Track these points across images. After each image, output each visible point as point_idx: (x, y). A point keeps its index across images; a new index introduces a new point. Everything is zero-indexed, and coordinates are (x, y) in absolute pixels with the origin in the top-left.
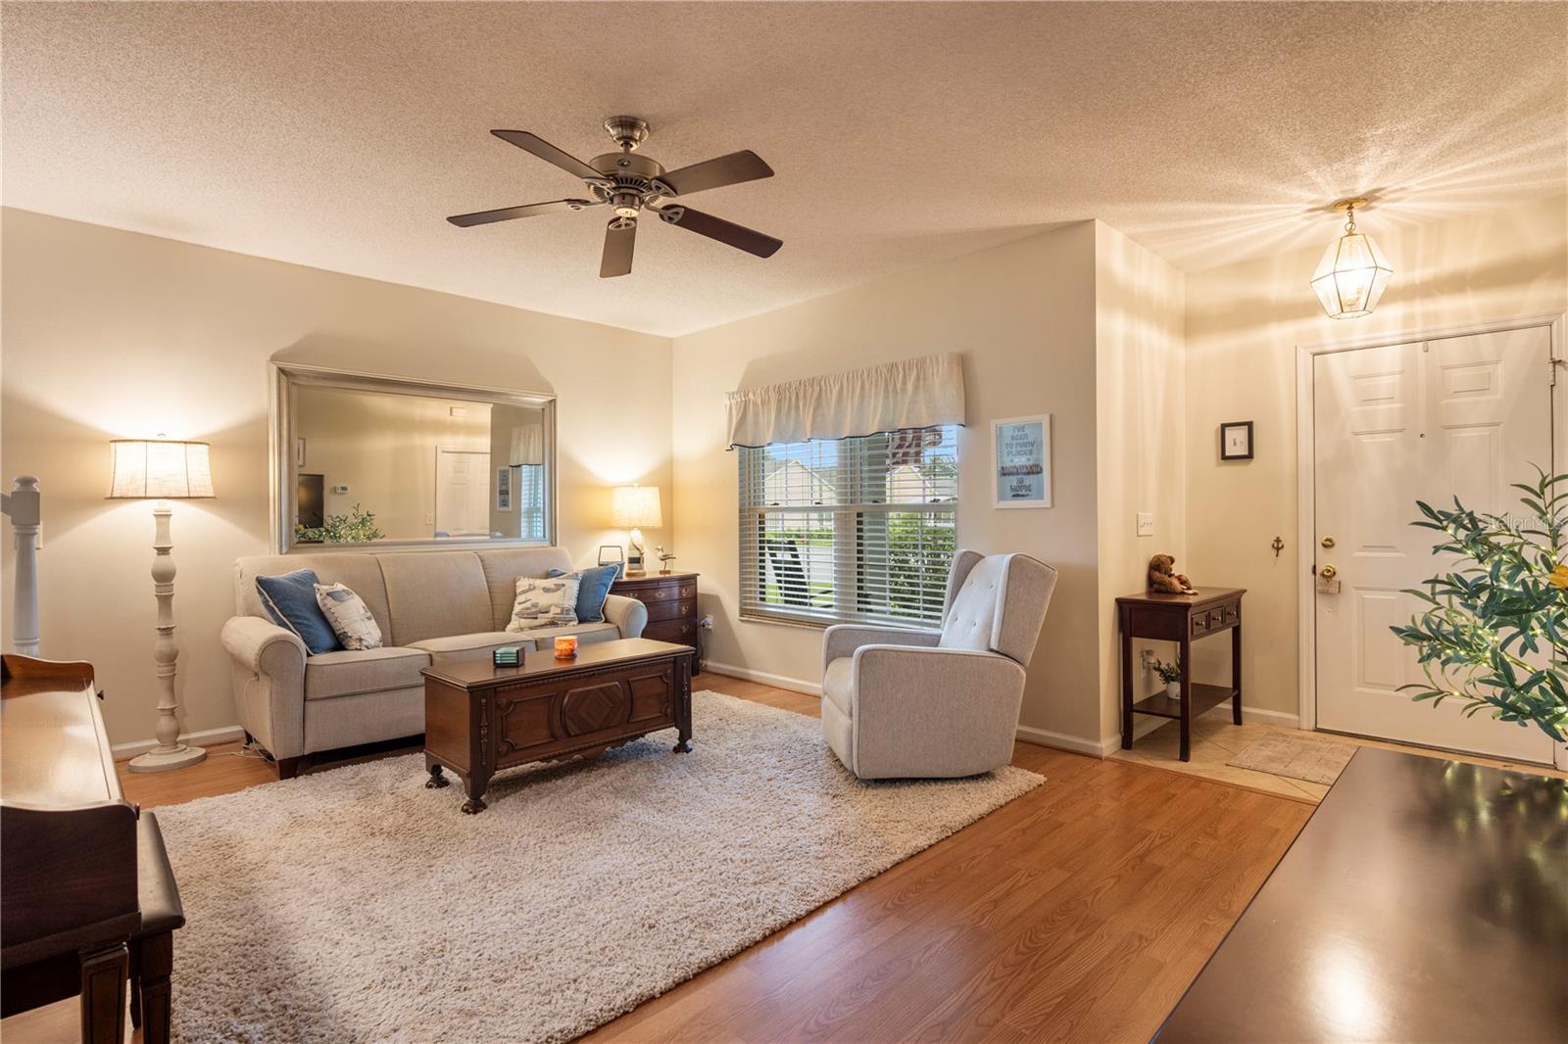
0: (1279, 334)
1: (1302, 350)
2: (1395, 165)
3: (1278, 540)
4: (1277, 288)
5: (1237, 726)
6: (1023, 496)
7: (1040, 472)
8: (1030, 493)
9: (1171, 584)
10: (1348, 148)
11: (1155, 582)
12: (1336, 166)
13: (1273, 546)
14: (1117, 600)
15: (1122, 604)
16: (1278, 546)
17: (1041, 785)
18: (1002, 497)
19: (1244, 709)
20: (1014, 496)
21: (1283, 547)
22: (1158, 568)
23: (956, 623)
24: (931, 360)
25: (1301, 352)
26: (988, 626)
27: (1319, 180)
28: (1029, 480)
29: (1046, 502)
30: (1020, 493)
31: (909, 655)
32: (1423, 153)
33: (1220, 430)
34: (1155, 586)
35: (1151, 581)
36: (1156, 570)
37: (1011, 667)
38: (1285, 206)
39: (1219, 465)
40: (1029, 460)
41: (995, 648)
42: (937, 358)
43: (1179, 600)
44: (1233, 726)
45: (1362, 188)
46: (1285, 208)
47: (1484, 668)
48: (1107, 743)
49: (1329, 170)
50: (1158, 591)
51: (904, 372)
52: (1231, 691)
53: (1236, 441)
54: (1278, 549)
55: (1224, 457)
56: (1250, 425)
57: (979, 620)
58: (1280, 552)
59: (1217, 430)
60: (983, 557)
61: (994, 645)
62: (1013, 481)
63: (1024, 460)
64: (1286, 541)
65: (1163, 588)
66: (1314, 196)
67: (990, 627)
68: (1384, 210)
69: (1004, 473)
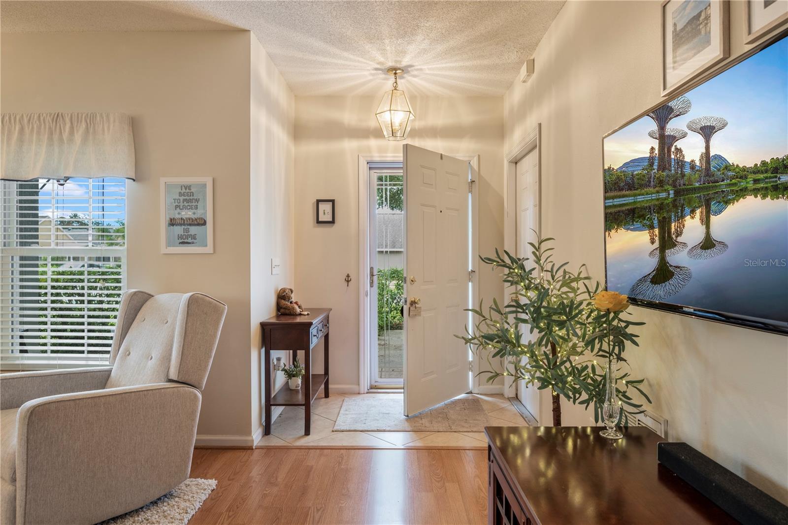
0: (349, 145)
1: (362, 158)
2: (425, 51)
3: (348, 276)
4: (348, 117)
5: (327, 399)
6: (190, 243)
7: (204, 223)
8: (195, 241)
9: (293, 308)
10: (409, 30)
11: (281, 308)
12: (400, 41)
13: (345, 280)
14: (261, 323)
15: (263, 325)
16: (348, 280)
17: (214, 489)
18: (169, 244)
19: (330, 386)
20: (180, 243)
21: (351, 280)
22: (282, 297)
23: (128, 357)
24: (101, 115)
25: (361, 159)
26: (167, 358)
27: (388, 48)
28: (193, 230)
29: (209, 249)
30: (186, 241)
31: (89, 400)
32: (440, 48)
33: (316, 203)
34: (282, 310)
35: (279, 307)
36: (282, 299)
37: (190, 392)
38: (365, 61)
39: (314, 227)
40: (194, 213)
41: (175, 378)
42: (108, 116)
43: (299, 320)
44: (324, 400)
45: (405, 62)
46: (365, 63)
47: (490, 348)
48: (256, 436)
49: (395, 42)
50: (284, 314)
51: (72, 123)
52: (323, 377)
53: (325, 211)
54: (348, 281)
55: (318, 222)
56: (333, 201)
57: (156, 354)
58: (350, 283)
59: (314, 203)
60: (153, 296)
61: (173, 375)
62: (179, 230)
63: (189, 213)
64: (352, 277)
65: (287, 312)
66: (382, 60)
67: (169, 359)
68: (408, 81)
69: (172, 223)
